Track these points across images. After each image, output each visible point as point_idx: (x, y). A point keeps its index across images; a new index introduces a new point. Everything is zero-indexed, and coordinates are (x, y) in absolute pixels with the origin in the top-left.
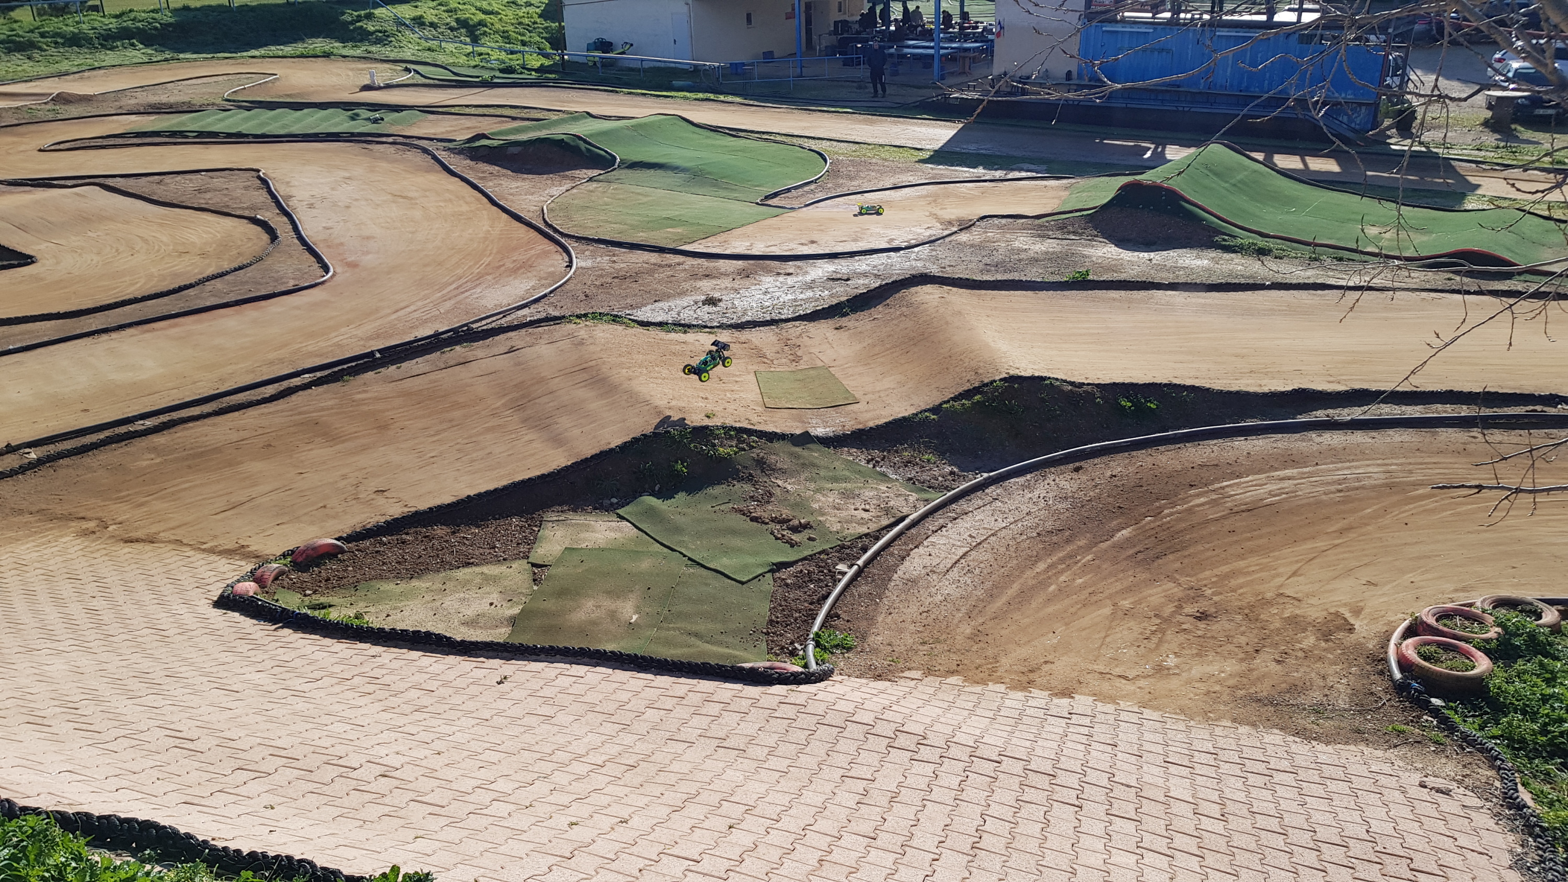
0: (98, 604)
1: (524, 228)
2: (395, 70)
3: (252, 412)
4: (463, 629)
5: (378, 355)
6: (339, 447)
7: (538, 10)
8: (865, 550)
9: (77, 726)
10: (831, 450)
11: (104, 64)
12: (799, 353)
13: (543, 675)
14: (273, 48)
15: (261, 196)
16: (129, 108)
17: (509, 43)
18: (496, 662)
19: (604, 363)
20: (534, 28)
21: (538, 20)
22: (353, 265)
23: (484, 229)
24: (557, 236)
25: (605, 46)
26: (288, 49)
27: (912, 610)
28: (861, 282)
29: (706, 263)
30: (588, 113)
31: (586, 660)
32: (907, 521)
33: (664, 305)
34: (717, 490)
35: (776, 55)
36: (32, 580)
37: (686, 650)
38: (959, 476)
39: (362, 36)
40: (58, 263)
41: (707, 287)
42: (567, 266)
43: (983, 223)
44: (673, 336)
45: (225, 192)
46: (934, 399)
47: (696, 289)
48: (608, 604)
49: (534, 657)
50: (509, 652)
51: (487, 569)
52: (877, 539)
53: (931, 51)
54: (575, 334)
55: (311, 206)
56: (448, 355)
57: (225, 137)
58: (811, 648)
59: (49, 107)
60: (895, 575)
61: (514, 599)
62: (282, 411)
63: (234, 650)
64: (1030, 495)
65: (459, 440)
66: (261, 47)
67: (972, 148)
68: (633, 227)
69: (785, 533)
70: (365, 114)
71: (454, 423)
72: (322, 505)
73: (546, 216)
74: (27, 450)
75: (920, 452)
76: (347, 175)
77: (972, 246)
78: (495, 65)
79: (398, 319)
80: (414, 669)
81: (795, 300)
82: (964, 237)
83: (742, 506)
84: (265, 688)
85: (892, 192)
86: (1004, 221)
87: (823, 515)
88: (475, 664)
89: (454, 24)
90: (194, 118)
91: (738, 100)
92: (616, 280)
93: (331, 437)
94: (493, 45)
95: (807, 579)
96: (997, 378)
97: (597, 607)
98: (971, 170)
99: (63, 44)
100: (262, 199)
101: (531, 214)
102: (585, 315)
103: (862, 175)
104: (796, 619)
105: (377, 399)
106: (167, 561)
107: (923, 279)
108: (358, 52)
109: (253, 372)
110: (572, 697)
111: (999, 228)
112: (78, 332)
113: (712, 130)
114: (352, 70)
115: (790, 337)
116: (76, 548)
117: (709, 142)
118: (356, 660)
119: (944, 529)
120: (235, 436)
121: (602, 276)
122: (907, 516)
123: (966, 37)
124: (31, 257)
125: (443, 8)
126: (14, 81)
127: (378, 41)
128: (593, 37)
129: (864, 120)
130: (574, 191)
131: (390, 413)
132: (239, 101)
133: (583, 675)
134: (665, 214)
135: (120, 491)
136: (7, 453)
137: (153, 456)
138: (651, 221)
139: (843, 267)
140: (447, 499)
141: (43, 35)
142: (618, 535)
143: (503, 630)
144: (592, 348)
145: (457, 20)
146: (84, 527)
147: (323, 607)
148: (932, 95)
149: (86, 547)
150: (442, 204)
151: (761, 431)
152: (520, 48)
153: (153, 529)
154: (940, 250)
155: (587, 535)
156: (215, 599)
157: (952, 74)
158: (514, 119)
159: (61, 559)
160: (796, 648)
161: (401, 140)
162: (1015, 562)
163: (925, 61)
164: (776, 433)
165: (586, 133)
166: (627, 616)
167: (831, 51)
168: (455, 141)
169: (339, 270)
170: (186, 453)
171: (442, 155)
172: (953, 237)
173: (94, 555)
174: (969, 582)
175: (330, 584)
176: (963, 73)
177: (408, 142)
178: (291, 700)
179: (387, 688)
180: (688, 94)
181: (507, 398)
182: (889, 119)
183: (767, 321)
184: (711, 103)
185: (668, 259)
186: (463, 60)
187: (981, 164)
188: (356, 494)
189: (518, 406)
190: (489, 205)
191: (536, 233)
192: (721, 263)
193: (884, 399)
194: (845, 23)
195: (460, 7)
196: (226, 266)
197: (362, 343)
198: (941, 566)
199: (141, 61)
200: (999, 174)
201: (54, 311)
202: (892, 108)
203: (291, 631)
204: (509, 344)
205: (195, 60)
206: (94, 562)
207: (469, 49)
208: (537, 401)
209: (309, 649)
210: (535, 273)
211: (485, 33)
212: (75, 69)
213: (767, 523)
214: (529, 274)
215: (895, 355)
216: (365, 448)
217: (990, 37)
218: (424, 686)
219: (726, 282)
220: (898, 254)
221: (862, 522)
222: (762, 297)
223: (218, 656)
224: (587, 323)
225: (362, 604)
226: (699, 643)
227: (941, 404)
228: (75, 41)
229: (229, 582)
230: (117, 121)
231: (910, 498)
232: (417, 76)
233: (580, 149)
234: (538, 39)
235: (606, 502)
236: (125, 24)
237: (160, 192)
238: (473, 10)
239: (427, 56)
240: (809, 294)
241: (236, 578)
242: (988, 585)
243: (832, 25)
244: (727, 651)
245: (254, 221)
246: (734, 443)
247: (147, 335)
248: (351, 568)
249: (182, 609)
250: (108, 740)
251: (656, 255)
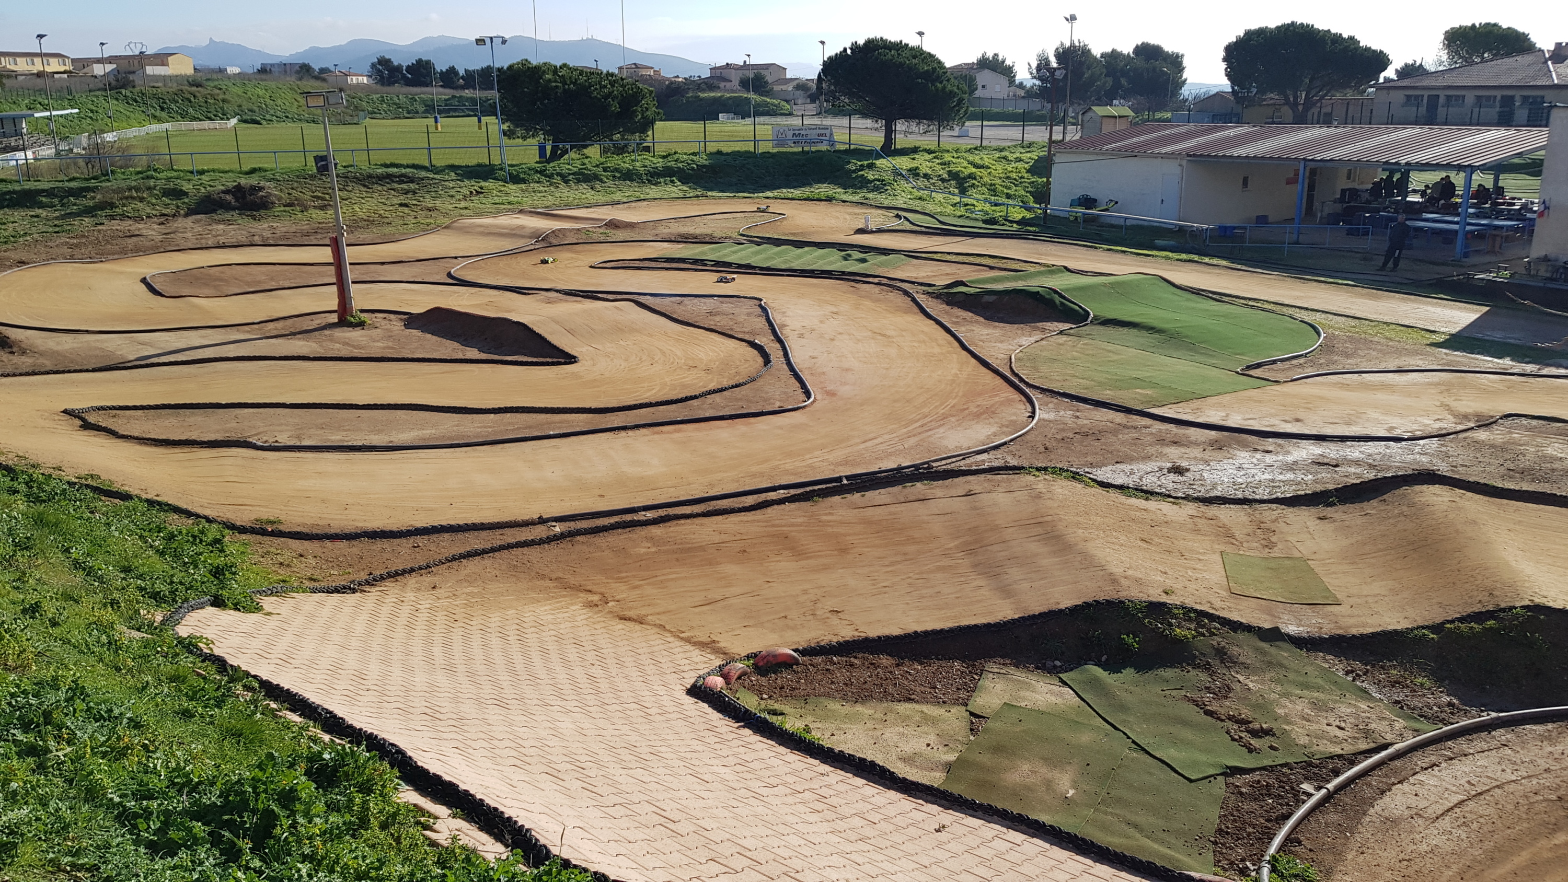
0: (596, 671)
1: (990, 374)
2: (887, 216)
3: (733, 518)
4: (900, 765)
5: (845, 482)
6: (803, 563)
7: (1026, 166)
8: (1337, 773)
9: (585, 785)
10: (1304, 653)
11: (648, 197)
12: (1274, 539)
13: (979, 832)
14: (784, 191)
15: (761, 323)
16: (663, 236)
17: (995, 196)
18: (934, 808)
19: (1060, 520)
20: (1021, 183)
21: (1026, 175)
22: (831, 394)
23: (953, 371)
24: (1022, 386)
25: (1088, 202)
26: (797, 192)
27: (1389, 855)
28: (1352, 470)
29: (1174, 429)
30: (1065, 268)
31: (1023, 827)
32: (1390, 750)
33: (1127, 467)
34: (1169, 673)
35: (1270, 219)
36: (546, 639)
37: (1123, 841)
38: (1460, 710)
39: (863, 184)
40: (594, 365)
41: (1174, 452)
42: (1029, 417)
43: (1508, 422)
44: (1133, 501)
45: (731, 316)
46: (1436, 616)
47: (1161, 455)
48: (1044, 771)
49: (971, 812)
50: (947, 800)
51: (927, 709)
52: (1352, 763)
53: (1456, 227)
54: (1034, 487)
55: (801, 336)
56: (906, 491)
57: (736, 268)
58: (1266, 871)
59: (601, 230)
60: (1371, 811)
61: (951, 745)
62: (759, 521)
63: (703, 739)
64: (1550, 749)
65: (911, 575)
66: (775, 189)
67: (1498, 336)
68: (1100, 384)
69: (1243, 735)
70: (856, 255)
71: (908, 557)
72: (783, 615)
73: (1013, 365)
74: (554, 524)
75: (1412, 673)
76: (835, 310)
77: (1492, 446)
78: (979, 216)
79: (866, 449)
80: (859, 797)
81: (1273, 481)
82: (1482, 435)
83: (1196, 695)
84: (730, 784)
85: (1396, 375)
86: (1534, 422)
87: (1289, 723)
88: (914, 805)
89: (945, 176)
90: (713, 249)
91: (1224, 263)
92: (1077, 436)
93: (798, 553)
94: (979, 197)
95: (1264, 792)
96: (1518, 604)
97: (1032, 772)
98: (1496, 360)
99: (619, 178)
100: (760, 325)
101: (998, 362)
102: (1045, 469)
103: (1361, 353)
104: (1249, 834)
105: (842, 523)
106: (652, 643)
107: (1429, 477)
108: (856, 198)
109: (738, 481)
110: (1008, 865)
111: (1529, 430)
112: (604, 426)
113: (1193, 293)
114: (850, 214)
115: (1264, 520)
116: (582, 617)
117: (1191, 304)
118: (807, 774)
119: (1436, 768)
120: (717, 538)
121: (1063, 430)
122: (1391, 744)
123: (1499, 214)
124: (575, 357)
125: (938, 161)
126: (578, 207)
127: (876, 189)
128: (1078, 193)
129: (1367, 294)
130: (1044, 342)
131: (851, 538)
132: (751, 237)
133: (1019, 843)
134: (1135, 374)
135: (620, 572)
136: (539, 523)
137: (649, 545)
138: (1120, 380)
139: (1332, 451)
140: (895, 631)
141: (605, 170)
142: (1059, 701)
143: (938, 774)
144: (1049, 503)
145: (950, 172)
146: (589, 599)
147: (775, 713)
148: (1455, 274)
149: (590, 617)
150: (916, 344)
151: (1225, 618)
152: (1004, 200)
153: (643, 611)
154: (1451, 446)
155: (1027, 694)
156: (689, 686)
157: (1477, 252)
158: (991, 268)
159: (570, 625)
160: (1247, 868)
161: (885, 281)
162: (1525, 825)
163: (1448, 237)
164: (1241, 623)
165: (1062, 287)
166: (1063, 789)
167: (1333, 219)
168: (934, 285)
169: (818, 397)
170: (676, 546)
171: (921, 298)
172: (1468, 434)
173: (596, 626)
174: (1464, 836)
175: (784, 693)
176: (1492, 252)
177: (891, 284)
178: (752, 801)
179: (833, 809)
180: (1170, 254)
181: (961, 540)
182: (1397, 295)
183: (1239, 499)
184: (1194, 264)
185: (1135, 421)
186: (950, 209)
187: (1508, 355)
188: (814, 610)
189: (970, 550)
190: (959, 349)
191: (1002, 381)
192: (1192, 431)
193: (1373, 605)
194: (1354, 193)
195: (954, 160)
196: (725, 383)
197: (832, 467)
198: (1430, 811)
199: (677, 196)
200: (1530, 368)
201: (587, 406)
202: (1401, 284)
203: (751, 732)
204: (968, 487)
205: (720, 198)
206: (594, 632)
207: (957, 199)
208: (989, 548)
209: (766, 754)
210: (997, 420)
211: (973, 186)
212: (625, 200)
213: (1223, 720)
214: (991, 420)
215: (1388, 557)
216: (825, 568)
217: (1529, 215)
218: (867, 816)
219: (1196, 452)
220: (1399, 445)
221: (1335, 740)
222: (1235, 472)
223: (691, 743)
224: (1047, 477)
225: (810, 718)
226: (1138, 835)
227: (1443, 623)
228: (628, 176)
229: (701, 673)
230: (653, 247)
231: (1396, 724)
232: (906, 222)
233: (1054, 302)
234: (1023, 193)
235: (1049, 664)
236: (669, 164)
237: (679, 313)
238: (965, 164)
239: (917, 205)
240: (1290, 476)
241: (707, 670)
242: (1488, 845)
243: (1339, 192)
244: (1168, 851)
245: (752, 344)
246: (1193, 626)
247: (656, 437)
248: (803, 681)
249: (662, 691)
250: (608, 804)
251: (1122, 415)
